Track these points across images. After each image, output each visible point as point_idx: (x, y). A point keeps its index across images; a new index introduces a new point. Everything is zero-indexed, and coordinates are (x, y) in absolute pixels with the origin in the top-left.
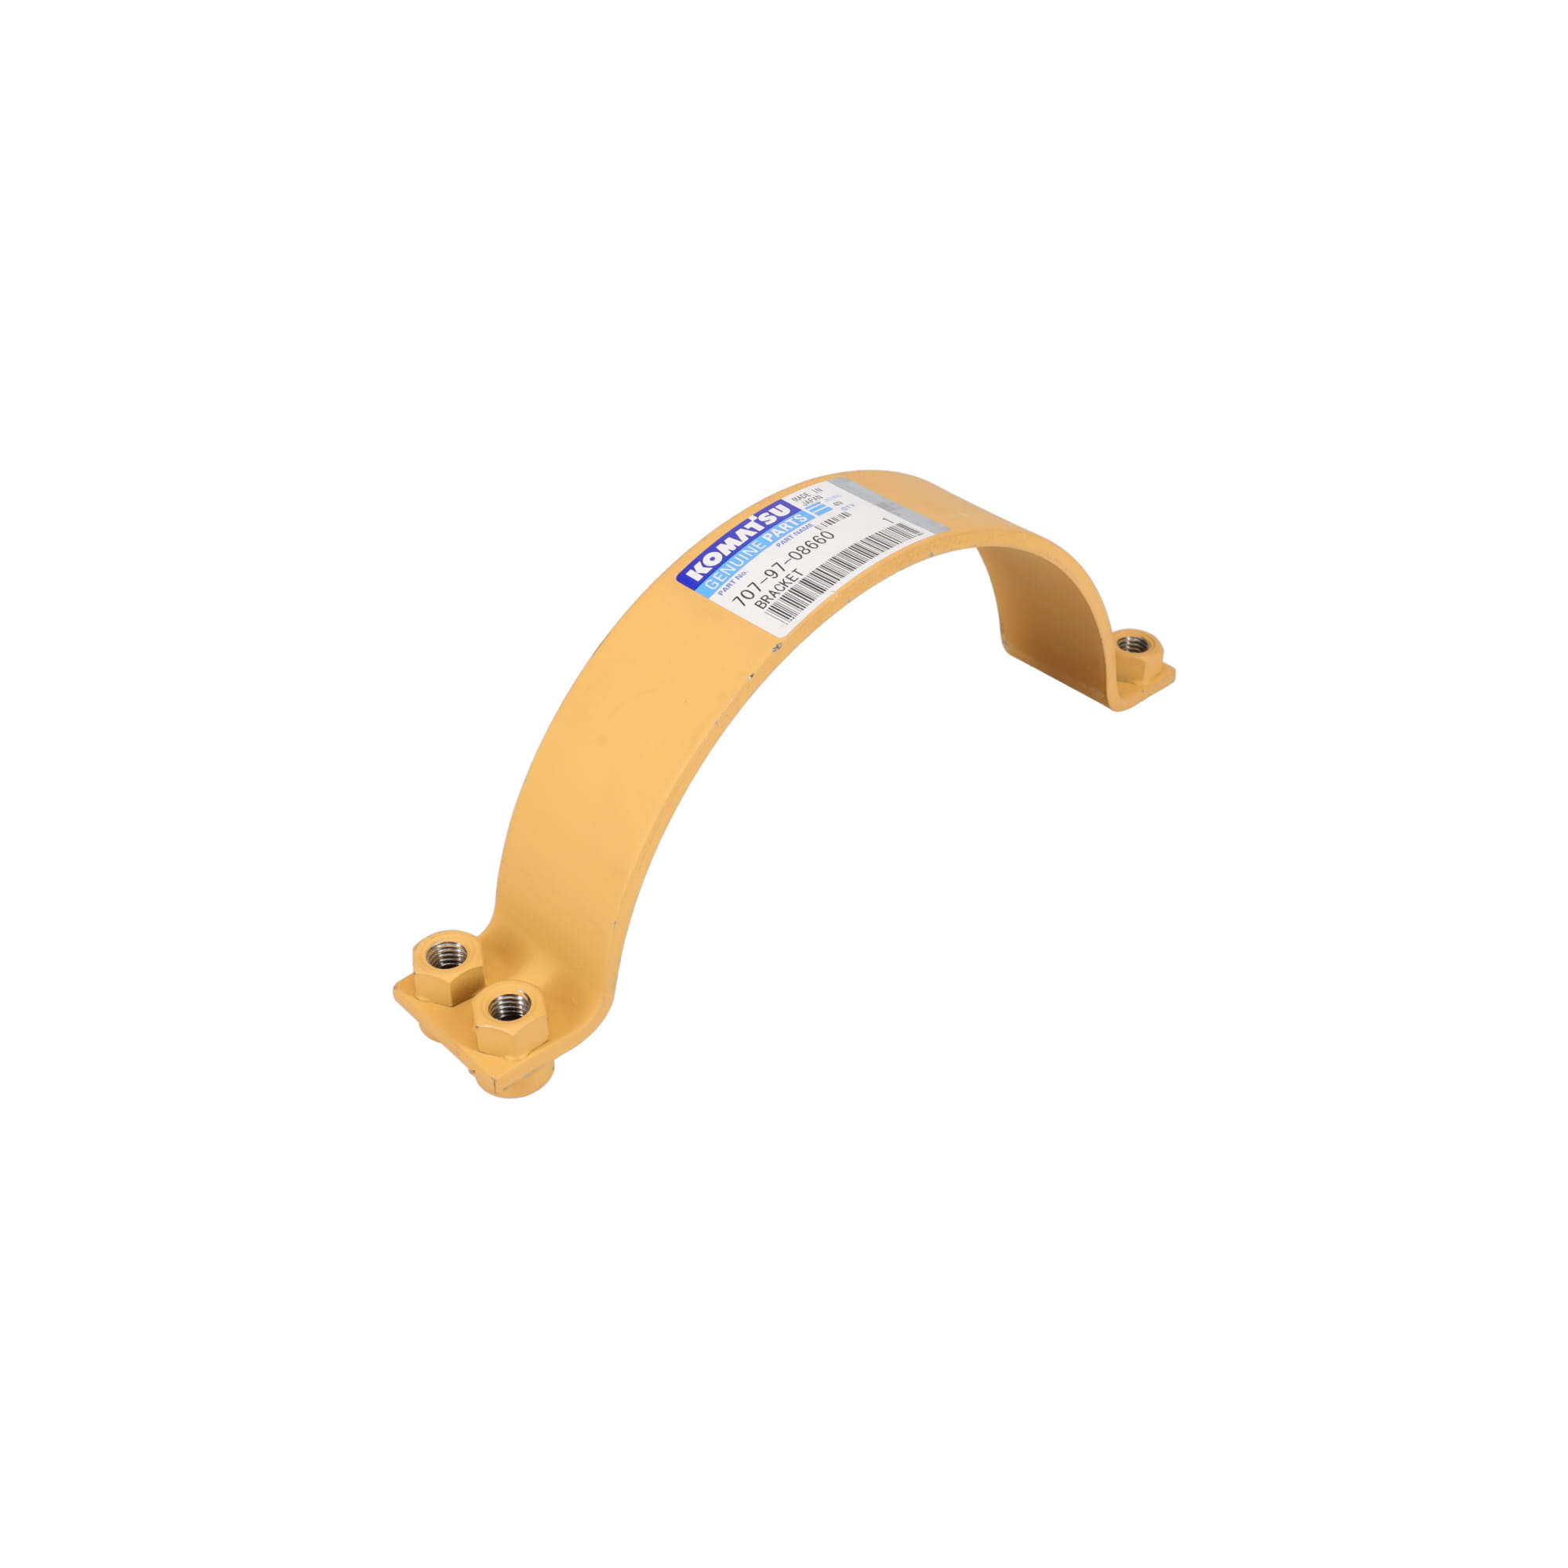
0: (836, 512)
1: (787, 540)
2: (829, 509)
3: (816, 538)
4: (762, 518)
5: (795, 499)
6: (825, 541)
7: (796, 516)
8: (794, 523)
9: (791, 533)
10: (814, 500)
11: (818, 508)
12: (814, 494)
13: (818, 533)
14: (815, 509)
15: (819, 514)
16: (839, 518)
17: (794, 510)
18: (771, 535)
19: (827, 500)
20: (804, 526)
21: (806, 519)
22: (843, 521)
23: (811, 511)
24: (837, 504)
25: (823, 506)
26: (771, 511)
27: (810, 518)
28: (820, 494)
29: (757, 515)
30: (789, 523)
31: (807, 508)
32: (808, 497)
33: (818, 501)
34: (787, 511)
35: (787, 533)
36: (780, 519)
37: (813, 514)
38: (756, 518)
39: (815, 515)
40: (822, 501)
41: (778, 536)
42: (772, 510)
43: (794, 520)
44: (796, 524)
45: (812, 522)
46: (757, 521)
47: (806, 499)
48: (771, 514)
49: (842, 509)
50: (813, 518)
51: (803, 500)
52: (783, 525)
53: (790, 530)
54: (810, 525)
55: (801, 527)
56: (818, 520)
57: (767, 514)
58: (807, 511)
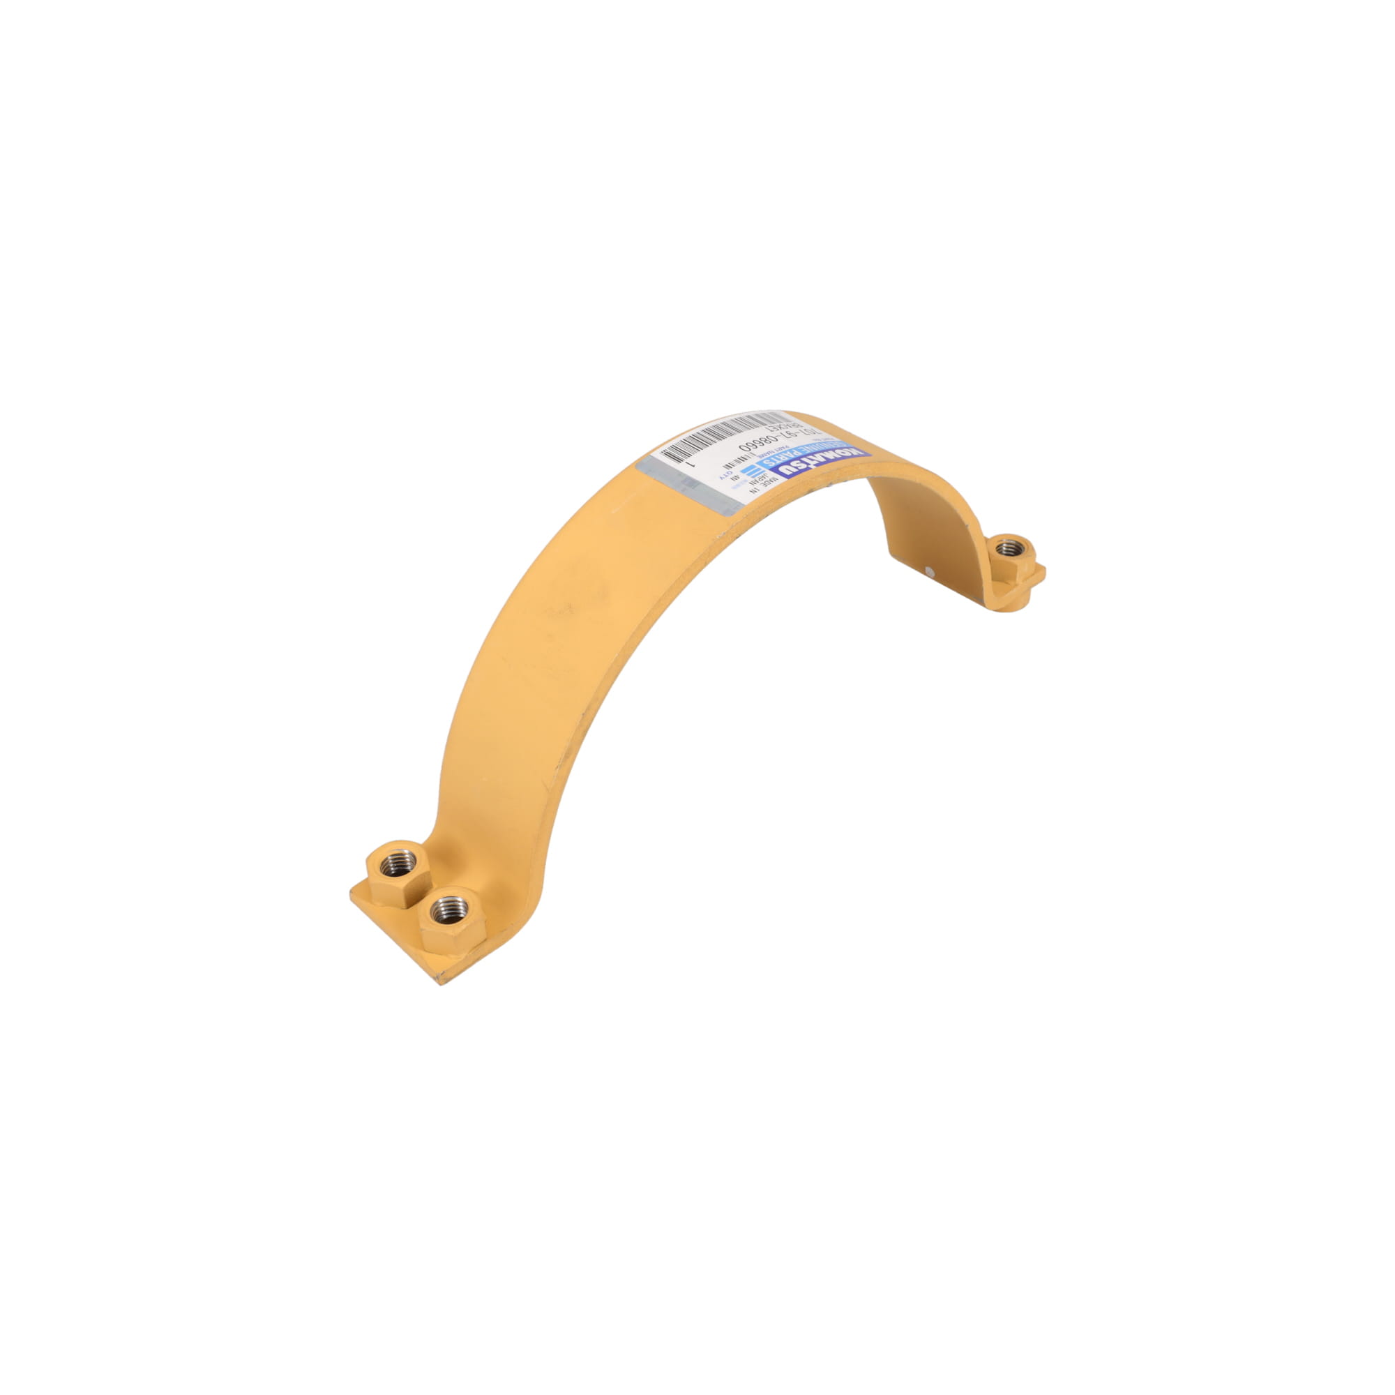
0: (736, 470)
1: (780, 449)
2: (744, 471)
3: (754, 447)
4: (803, 466)
5: (775, 479)
6: (747, 444)
7: (773, 465)
8: (775, 460)
9: (776, 452)
10: (757, 478)
11: (754, 472)
12: (758, 486)
13: (753, 450)
14: (757, 470)
15: (752, 467)
16: (735, 463)
17: (775, 470)
18: (794, 453)
19: (746, 481)
20: (765, 457)
21: (765, 462)
22: (731, 460)
23: (759, 469)
24: (736, 478)
25: (749, 475)
26: (797, 470)
27: (760, 463)
28: (752, 487)
29: (808, 469)
30: (779, 460)
31: (764, 471)
32: (763, 482)
33: (753, 479)
34: (782, 469)
35: (781, 453)
36: (788, 463)
37: (758, 466)
38: (809, 466)
39: (756, 465)
40: (750, 479)
41: (789, 453)
42: (795, 470)
43: (775, 462)
44: (772, 458)
45: (759, 459)
46: (808, 464)
47: (765, 480)
48: (796, 468)
49: (732, 473)
50: (758, 463)
51: (768, 479)
52: (783, 459)
53: (777, 455)
54: (760, 457)
55: (769, 456)
56: (753, 461)
57: (800, 468)
58: (763, 469)
